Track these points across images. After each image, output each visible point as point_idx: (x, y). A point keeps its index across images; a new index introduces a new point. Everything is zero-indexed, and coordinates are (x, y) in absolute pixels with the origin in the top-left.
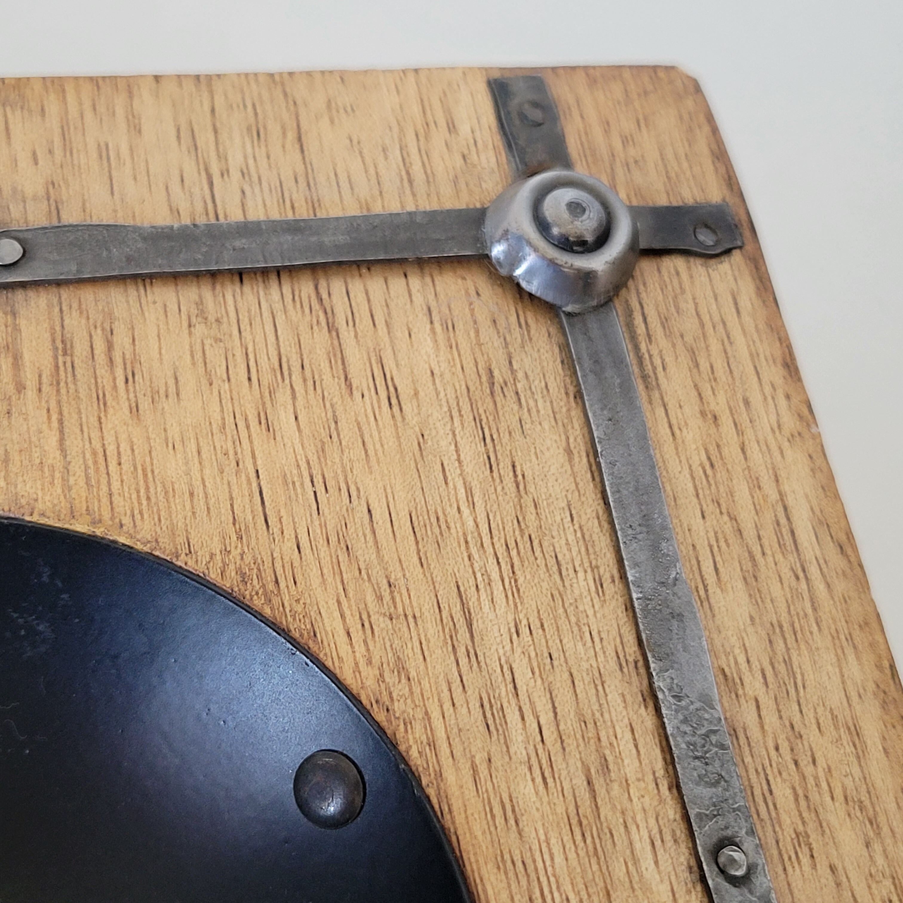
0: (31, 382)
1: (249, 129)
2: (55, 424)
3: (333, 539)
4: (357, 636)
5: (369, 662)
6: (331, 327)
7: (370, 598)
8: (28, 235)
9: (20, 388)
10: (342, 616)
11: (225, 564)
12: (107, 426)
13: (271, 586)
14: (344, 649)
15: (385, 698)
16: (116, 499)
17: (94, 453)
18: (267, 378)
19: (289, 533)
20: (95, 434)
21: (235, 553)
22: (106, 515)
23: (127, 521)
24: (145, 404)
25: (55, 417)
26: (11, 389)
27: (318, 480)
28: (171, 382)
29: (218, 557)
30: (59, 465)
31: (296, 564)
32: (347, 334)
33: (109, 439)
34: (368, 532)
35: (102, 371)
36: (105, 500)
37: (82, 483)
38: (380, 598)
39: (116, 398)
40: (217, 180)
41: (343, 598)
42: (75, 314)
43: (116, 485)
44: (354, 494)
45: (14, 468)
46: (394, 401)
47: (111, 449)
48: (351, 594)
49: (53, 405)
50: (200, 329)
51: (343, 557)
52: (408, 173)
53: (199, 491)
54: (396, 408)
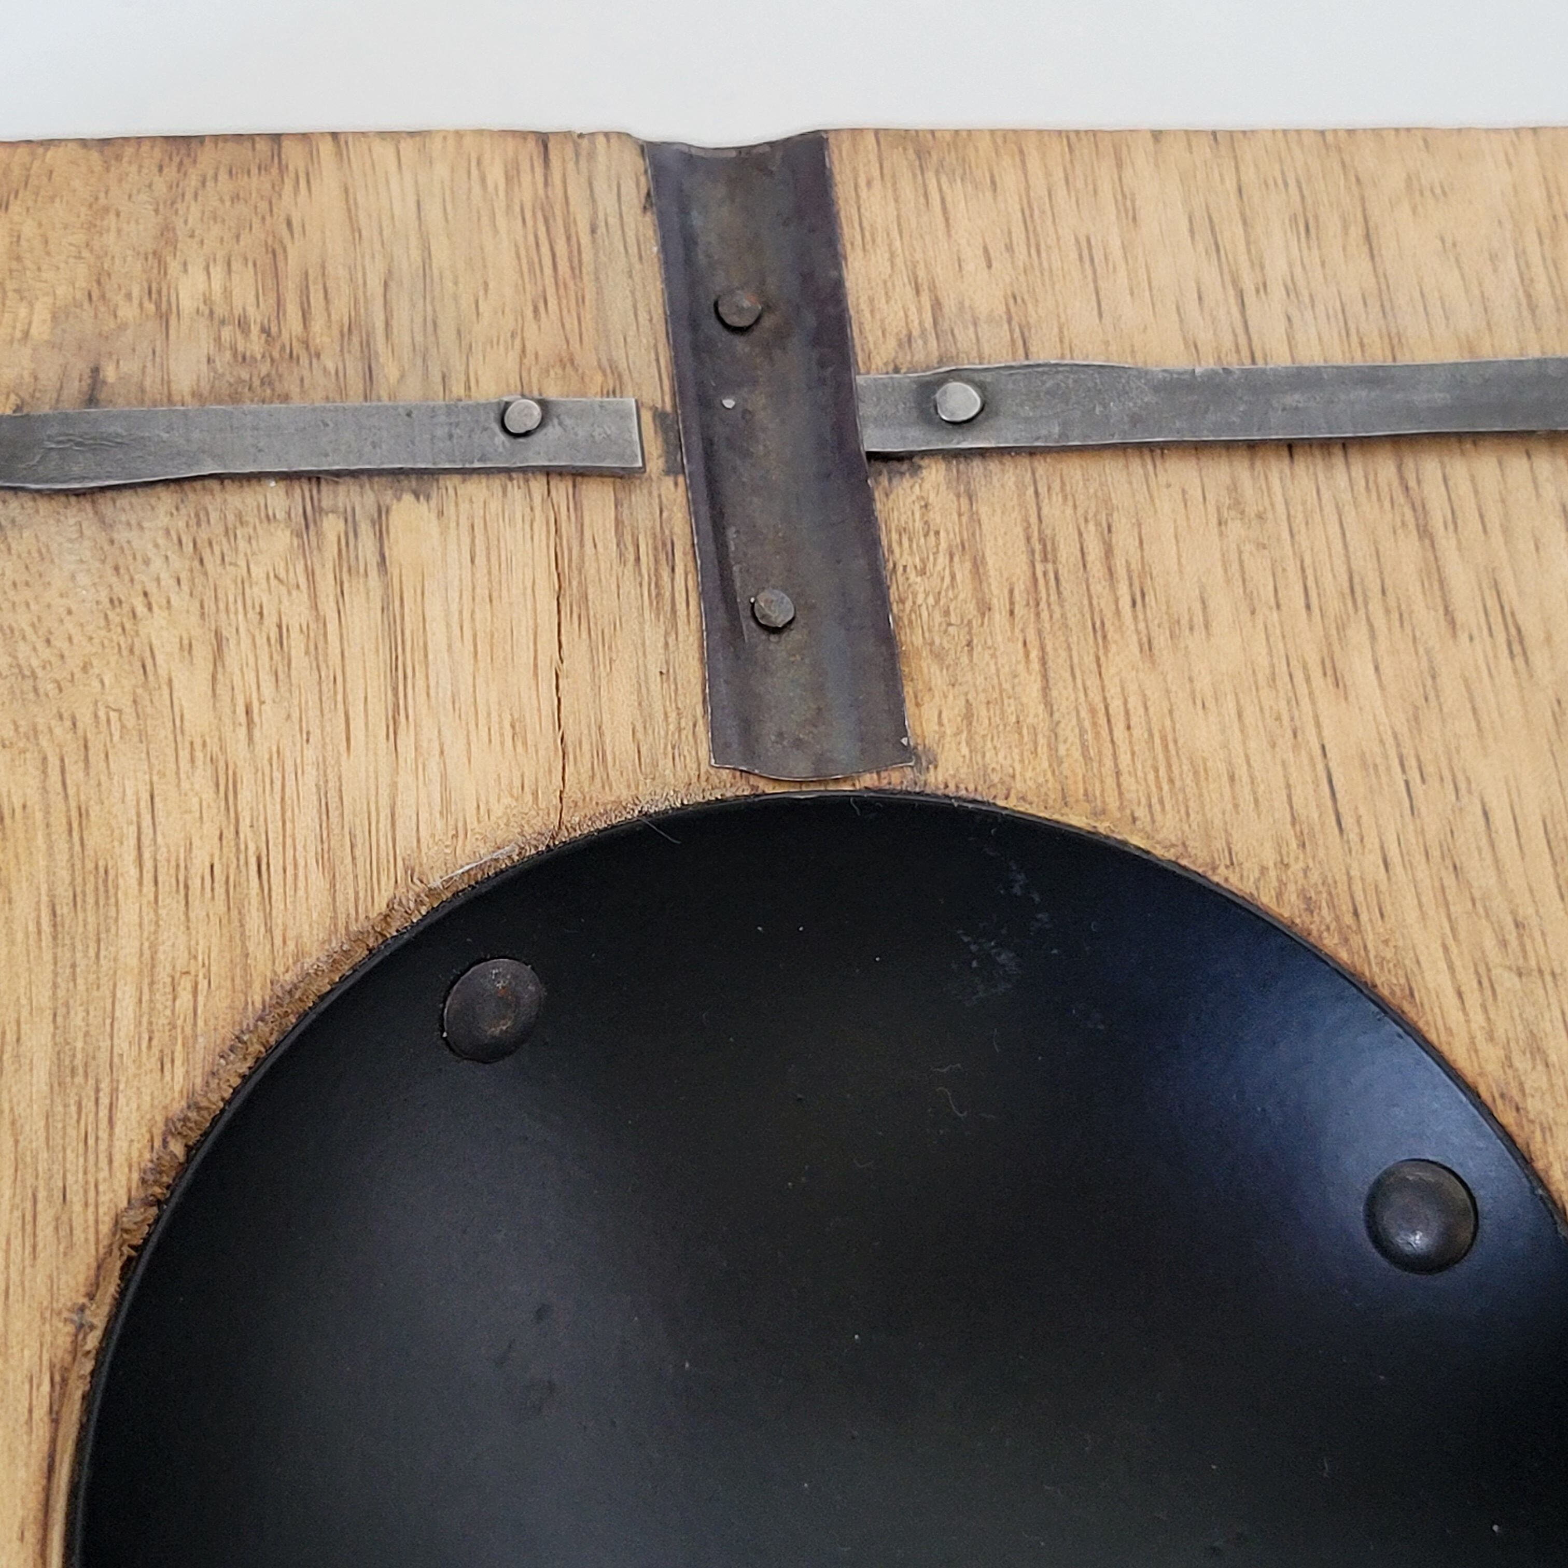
0: (999, 602)
1: (1294, 219)
2: (1036, 666)
3: (1435, 853)
4: (1473, 998)
5: (1491, 1038)
6: (1425, 533)
7: (1490, 943)
8: (988, 378)
9: (985, 608)
10: (1451, 968)
11: (1282, 884)
12: (1110, 671)
13: (1348, 919)
14: (1455, 1016)
15: (1515, 1093)
16: (1128, 781)
17: (1093, 711)
18: (1334, 606)
19: (1372, 841)
20: (1093, 682)
21: (1296, 867)
22: (1113, 803)
23: (1141, 812)
24: (1161, 640)
25: (1034, 654)
26: (971, 609)
27: (1412, 763)
28: (1197, 607)
29: (1273, 873)
30: (1043, 727)
31: (1383, 887)
32: (1446, 543)
33: (1113, 690)
34: (1484, 843)
35: (1099, 588)
36: (1110, 781)
37: (1077, 754)
38: (1504, 944)
39: (1120, 628)
40: (1250, 298)
41: (1450, 942)
42: (1058, 499)
43: (1125, 759)
44: (1463, 786)
45: (981, 728)
46: (1517, 648)
47: (1116, 706)
48: (1462, 935)
49: (1032, 636)
50: (1235, 528)
51: (1450, 881)
52: (1528, 296)
53: (1242, 772)
54: (1520, 660)
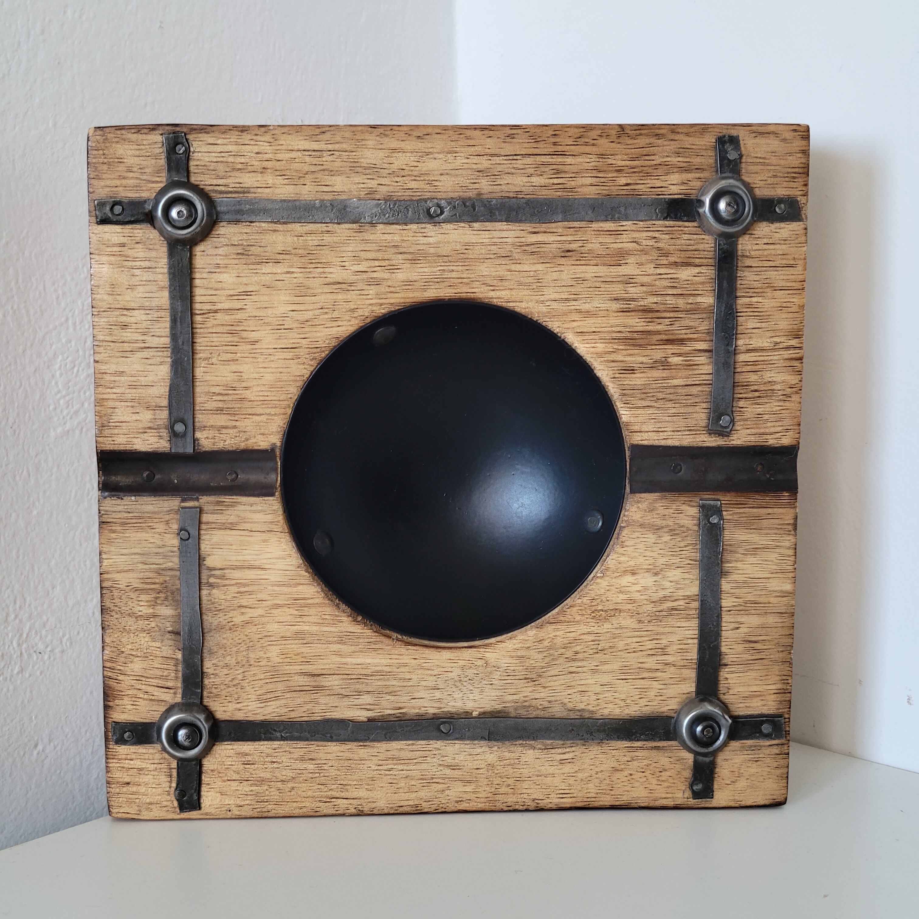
0: (234, 423)
1: (123, 329)
2: (251, 416)
3: (303, 326)
4: (340, 323)
5: (350, 321)
6: (216, 311)
7: (326, 316)
8: (173, 419)
9: (235, 427)
10: (332, 327)
11: (309, 364)
12: (253, 399)
13: (318, 350)
14: (343, 328)
15: (363, 318)
16: (281, 398)
17: (263, 404)
18: (236, 339)
19: (299, 341)
20: (255, 403)
21: (305, 360)
22: (286, 403)
23: (289, 396)
24: (244, 385)
25: (247, 416)
26: (235, 430)
27: (279, 327)
28: (236, 374)
29: (306, 366)
30: (267, 417)
31: (311, 340)
32: (219, 306)
33: (258, 398)
34: (301, 313)
35: (230, 398)
36: (281, 403)
37: (274, 410)
38: (326, 313)
39: (241, 394)
40: (147, 345)
41: (325, 326)
42: (206, 405)
43: (275, 398)
44: (285, 315)
45: (266, 432)
46: (249, 293)
47: (262, 398)
48: (323, 323)
49: (243, 416)
50: (214, 360)
51: (310, 323)
52: (145, 268)
53: (280, 370)
54: (252, 293)
